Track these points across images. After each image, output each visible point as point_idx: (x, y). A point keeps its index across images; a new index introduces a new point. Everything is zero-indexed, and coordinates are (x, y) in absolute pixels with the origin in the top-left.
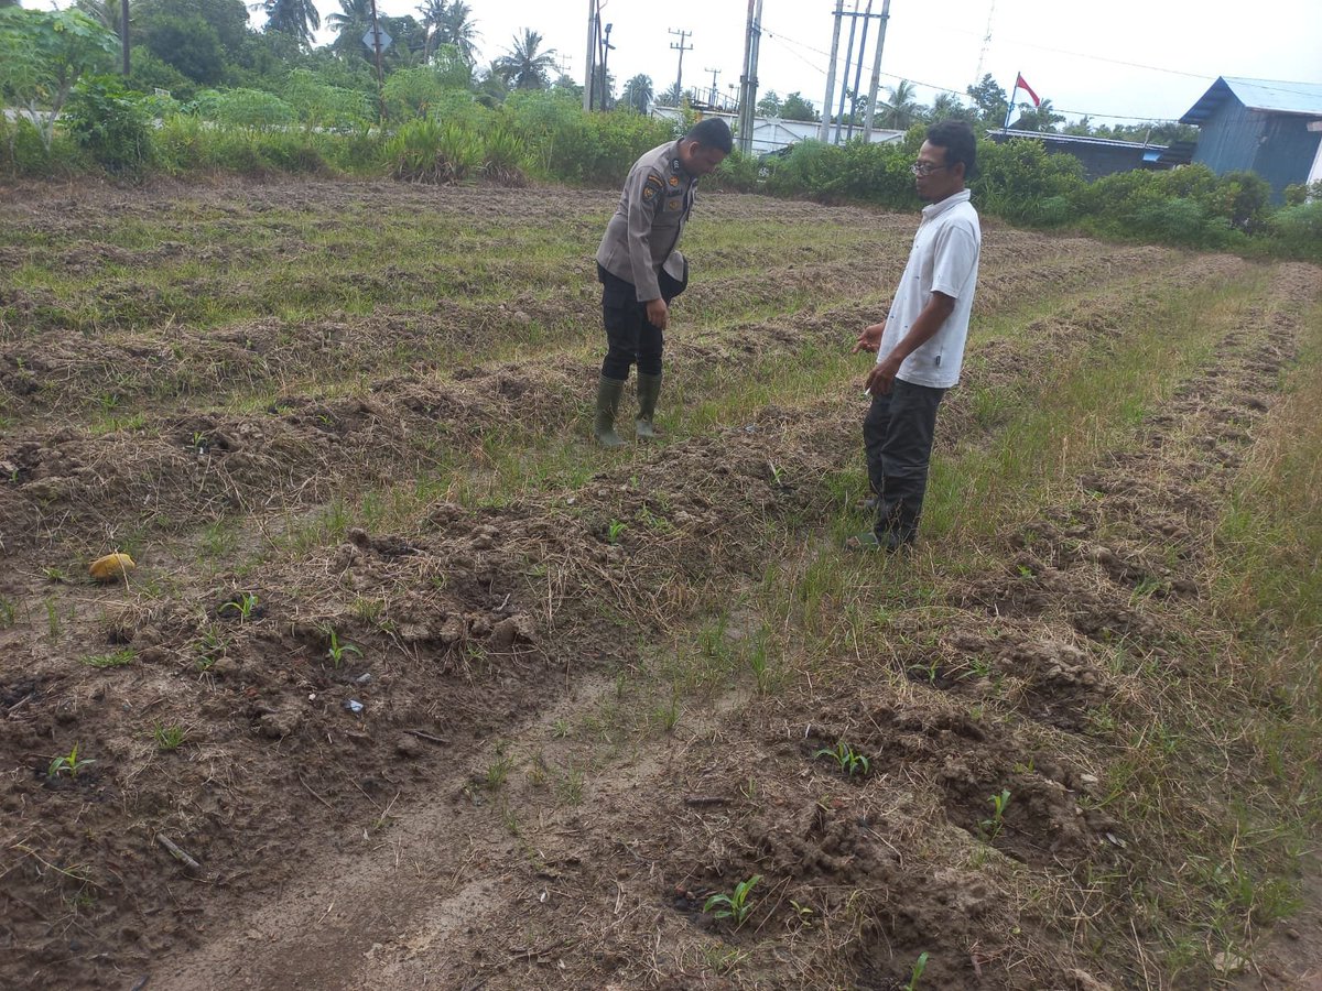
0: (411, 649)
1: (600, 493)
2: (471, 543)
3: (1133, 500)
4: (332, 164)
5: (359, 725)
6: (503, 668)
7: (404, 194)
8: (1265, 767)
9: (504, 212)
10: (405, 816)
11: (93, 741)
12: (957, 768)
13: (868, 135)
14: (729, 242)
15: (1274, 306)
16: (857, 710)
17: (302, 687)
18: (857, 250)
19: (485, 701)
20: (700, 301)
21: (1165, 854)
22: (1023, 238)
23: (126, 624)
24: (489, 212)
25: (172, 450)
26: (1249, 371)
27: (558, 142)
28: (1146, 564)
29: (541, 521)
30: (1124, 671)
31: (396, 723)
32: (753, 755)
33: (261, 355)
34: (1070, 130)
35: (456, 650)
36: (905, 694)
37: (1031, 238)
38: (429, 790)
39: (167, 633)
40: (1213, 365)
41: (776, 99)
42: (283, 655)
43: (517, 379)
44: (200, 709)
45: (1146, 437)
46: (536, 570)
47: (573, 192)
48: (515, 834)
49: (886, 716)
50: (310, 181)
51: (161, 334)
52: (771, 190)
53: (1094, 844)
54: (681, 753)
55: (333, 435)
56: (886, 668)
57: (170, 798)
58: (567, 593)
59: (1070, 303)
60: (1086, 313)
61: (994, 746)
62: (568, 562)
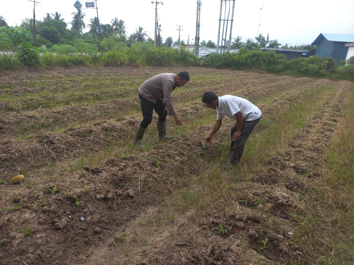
0: (99, 201)
1: (154, 152)
2: (118, 169)
3: (301, 149)
4: (87, 63)
5: (83, 224)
6: (126, 205)
7: (107, 70)
8: (341, 227)
9: (133, 74)
10: (96, 251)
11: (6, 233)
12: (253, 232)
13: (229, 51)
14: (192, 80)
15: (339, 93)
16: (225, 215)
17: (68, 214)
18: (227, 81)
19: (120, 215)
20: (184, 97)
21: (313, 256)
22: (271, 76)
23: (19, 197)
24: (129, 74)
25: (37, 145)
26: (333, 111)
27: (147, 55)
28: (306, 168)
29: (137, 162)
30: (300, 200)
31: (94, 223)
32: (195, 229)
33: (64, 116)
34: (283, 47)
35: (112, 201)
36: (238, 210)
37: (273, 76)
38: (103, 243)
39: (30, 199)
40: (323, 110)
41: (205, 42)
42: (63, 205)
43: (133, 120)
44: (38, 222)
45: (305, 130)
46: (136, 176)
47: (151, 68)
48: (127, 256)
49: (233, 217)
50: (81, 68)
51: (37, 111)
52: (204, 66)
53: (292, 254)
54: (176, 229)
55: (82, 138)
56: (233, 202)
57: (27, 250)
58: (144, 182)
59: (284, 94)
60: (288, 96)
61: (263, 225)
62: (145, 173)
